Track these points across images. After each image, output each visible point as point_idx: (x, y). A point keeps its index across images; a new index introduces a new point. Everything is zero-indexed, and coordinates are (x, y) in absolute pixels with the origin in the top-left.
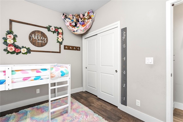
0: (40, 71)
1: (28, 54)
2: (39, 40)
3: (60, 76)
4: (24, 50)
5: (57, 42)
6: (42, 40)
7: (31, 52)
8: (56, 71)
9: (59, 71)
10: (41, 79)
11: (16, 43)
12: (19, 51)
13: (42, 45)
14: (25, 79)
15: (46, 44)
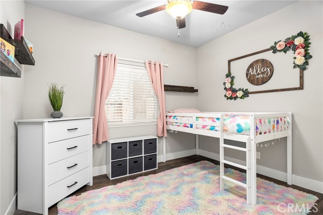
0: (216, 120)
1: (246, 98)
2: (258, 74)
3: (235, 131)
4: (240, 94)
5: (294, 67)
6: (263, 73)
7: (249, 95)
8: (231, 122)
9: (235, 124)
10: (216, 130)
11: (234, 87)
12: (235, 96)
13: (264, 81)
14: (204, 127)
15: (270, 77)
